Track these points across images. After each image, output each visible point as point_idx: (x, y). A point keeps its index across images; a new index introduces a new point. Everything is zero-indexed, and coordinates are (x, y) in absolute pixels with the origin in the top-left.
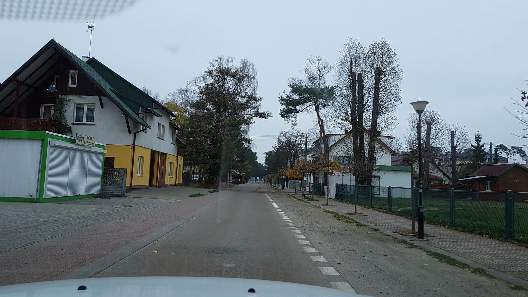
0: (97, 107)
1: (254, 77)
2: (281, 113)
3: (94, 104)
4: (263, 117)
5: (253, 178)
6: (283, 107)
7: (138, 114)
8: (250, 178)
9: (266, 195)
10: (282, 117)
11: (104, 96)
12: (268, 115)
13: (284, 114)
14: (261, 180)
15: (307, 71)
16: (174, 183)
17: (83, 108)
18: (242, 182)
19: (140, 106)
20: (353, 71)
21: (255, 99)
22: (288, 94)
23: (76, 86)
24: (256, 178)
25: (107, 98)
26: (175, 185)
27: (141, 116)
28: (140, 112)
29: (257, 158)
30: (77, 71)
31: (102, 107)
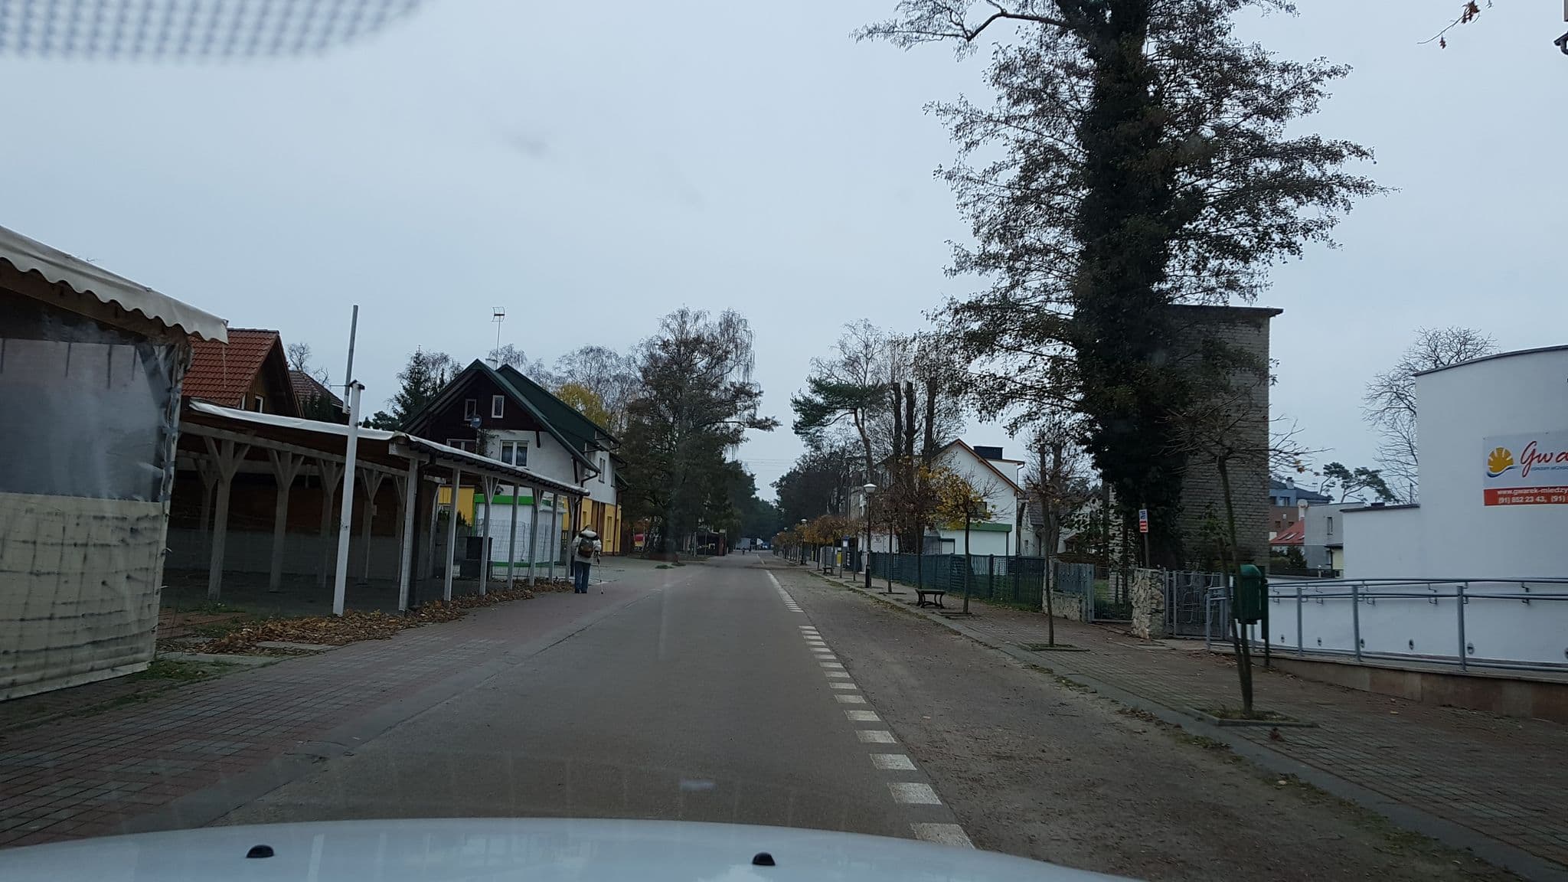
0: (532, 447)
1: (748, 347)
2: (796, 426)
3: (526, 442)
4: (763, 428)
5: (746, 542)
6: (798, 417)
7: (583, 454)
8: (739, 543)
9: (768, 571)
10: (796, 433)
11: (543, 430)
12: (775, 424)
13: (798, 428)
14: (766, 547)
15: (843, 346)
16: (611, 551)
17: (512, 447)
18: (721, 551)
19: (586, 441)
20: (896, 381)
21: (750, 395)
22: (807, 396)
23: (501, 417)
24: (754, 543)
25: (546, 433)
26: (613, 554)
27: (586, 455)
28: (586, 450)
29: (755, 489)
30: (503, 397)
31: (539, 446)
